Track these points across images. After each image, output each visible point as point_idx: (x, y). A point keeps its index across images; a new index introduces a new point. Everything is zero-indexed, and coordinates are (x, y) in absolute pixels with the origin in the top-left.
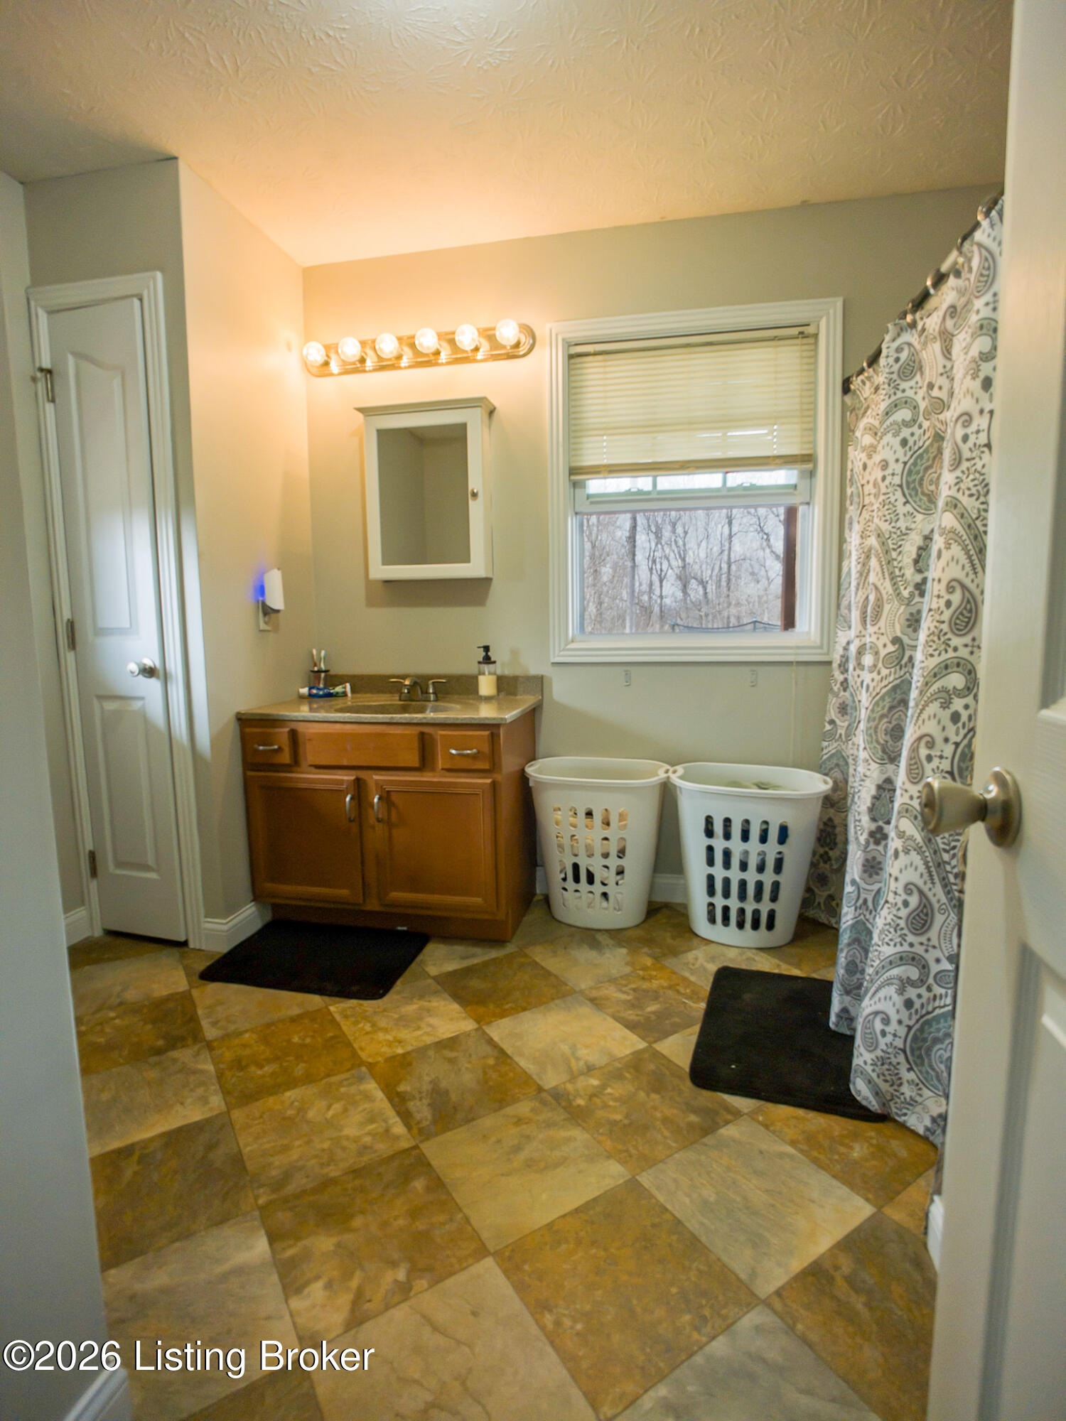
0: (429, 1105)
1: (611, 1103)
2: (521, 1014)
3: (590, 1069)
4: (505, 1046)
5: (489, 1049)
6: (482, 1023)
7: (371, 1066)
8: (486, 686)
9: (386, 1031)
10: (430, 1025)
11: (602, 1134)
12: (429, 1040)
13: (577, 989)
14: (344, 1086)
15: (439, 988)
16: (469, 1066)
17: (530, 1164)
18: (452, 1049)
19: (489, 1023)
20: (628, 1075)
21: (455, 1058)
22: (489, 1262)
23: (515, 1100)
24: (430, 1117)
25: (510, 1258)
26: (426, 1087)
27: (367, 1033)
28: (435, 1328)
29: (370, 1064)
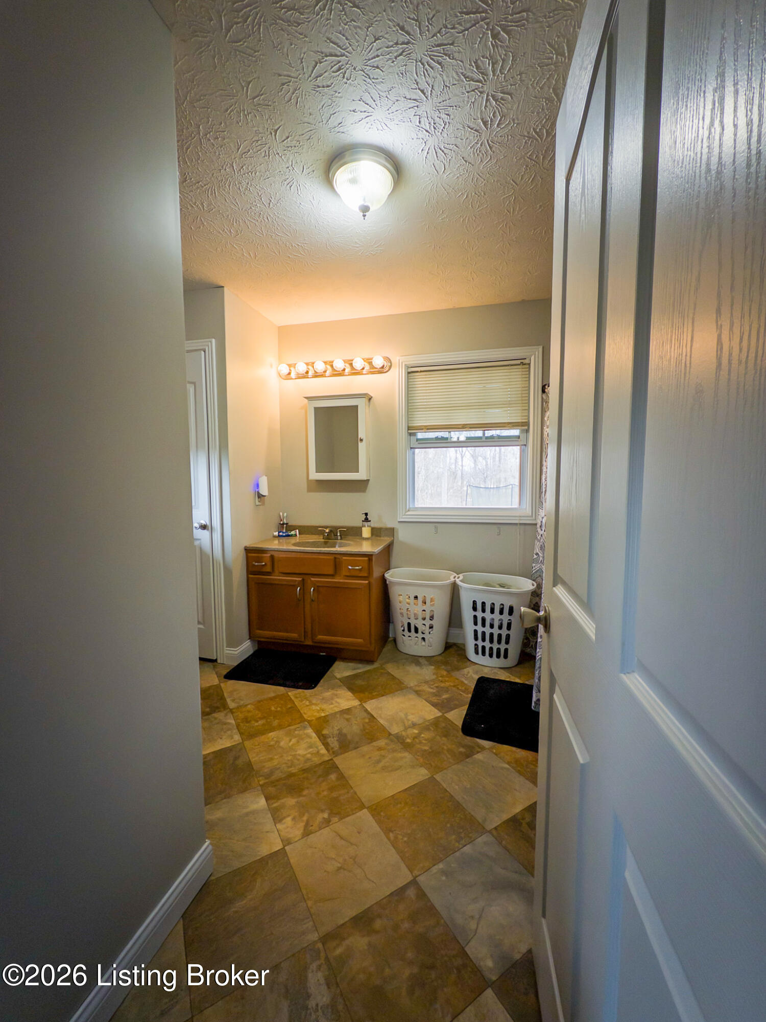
0: (337, 740)
1: (424, 742)
2: (382, 698)
3: (414, 725)
4: (373, 714)
5: (365, 714)
6: (362, 702)
7: (309, 722)
8: (366, 532)
9: (316, 705)
10: (337, 702)
11: (418, 756)
12: (337, 710)
13: (409, 686)
14: (298, 730)
15: (341, 684)
16: (356, 722)
17: (384, 768)
18: (348, 714)
19: (365, 702)
20: (431, 728)
21: (350, 718)
22: (365, 810)
23: (378, 739)
24: (338, 746)
25: (375, 809)
26: (336, 732)
27: (307, 706)
28: (342, 838)
29: (309, 720)
